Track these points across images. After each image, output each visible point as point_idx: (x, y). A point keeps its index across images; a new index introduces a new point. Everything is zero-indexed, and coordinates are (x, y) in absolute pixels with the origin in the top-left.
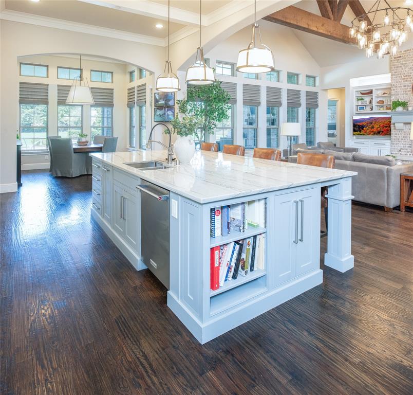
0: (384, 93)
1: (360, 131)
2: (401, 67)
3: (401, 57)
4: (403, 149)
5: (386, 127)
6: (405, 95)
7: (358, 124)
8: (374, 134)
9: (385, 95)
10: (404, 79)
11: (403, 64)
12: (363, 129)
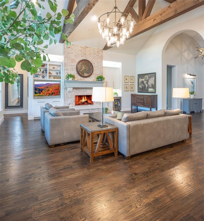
0: (54, 68)
1: (40, 93)
2: (70, 53)
3: (70, 47)
4: (71, 103)
5: (57, 90)
6: (72, 71)
7: (38, 88)
8: (49, 95)
9: (54, 69)
10: (72, 61)
11: (71, 52)
12: (42, 92)
